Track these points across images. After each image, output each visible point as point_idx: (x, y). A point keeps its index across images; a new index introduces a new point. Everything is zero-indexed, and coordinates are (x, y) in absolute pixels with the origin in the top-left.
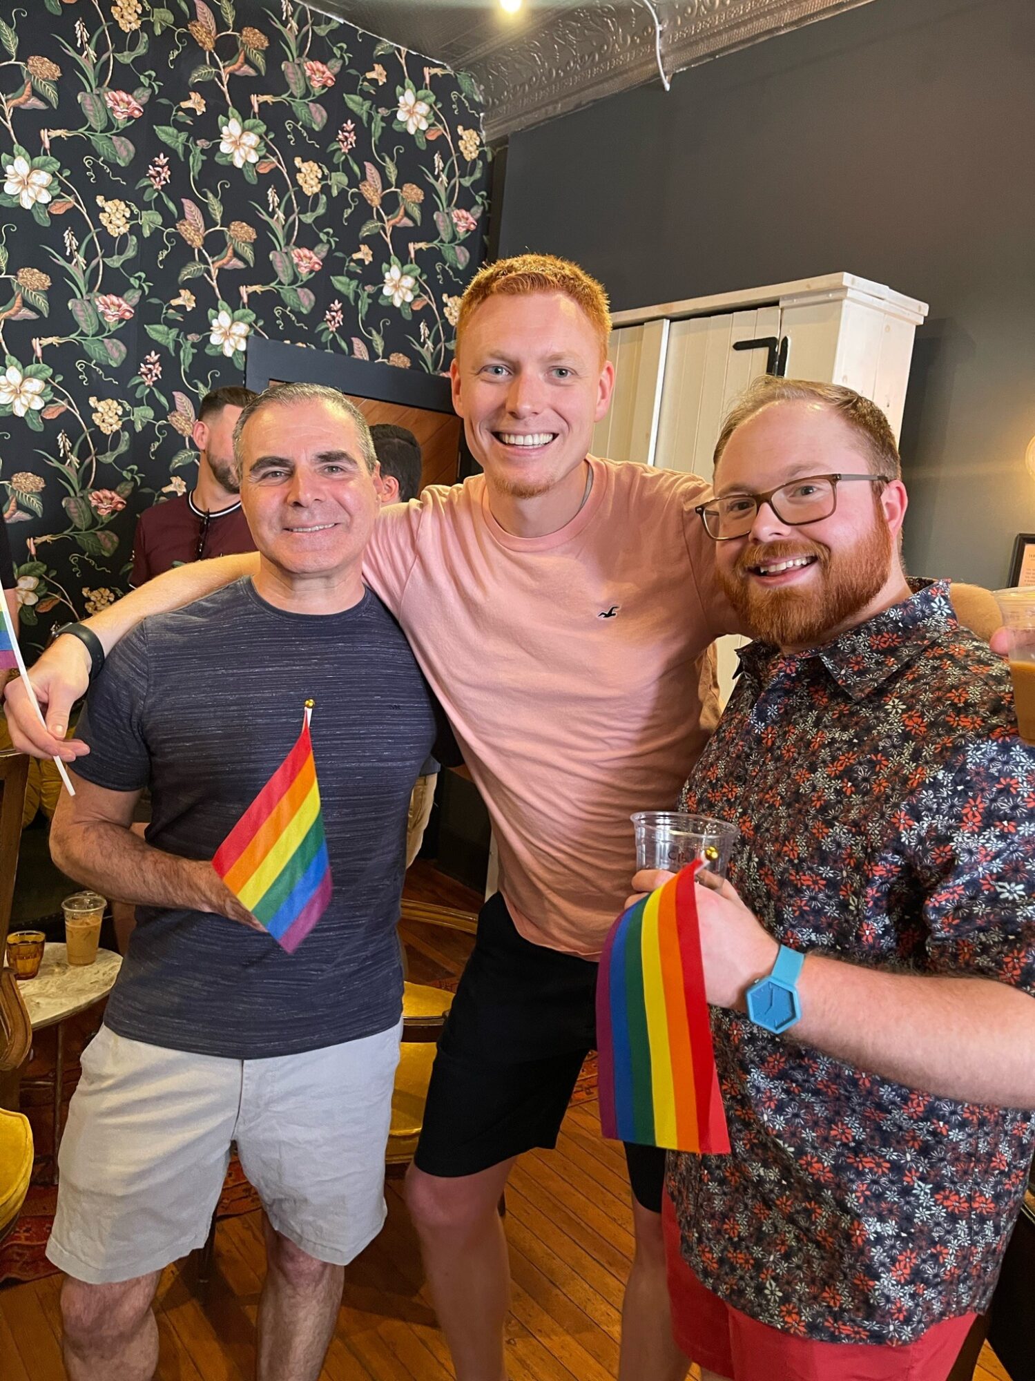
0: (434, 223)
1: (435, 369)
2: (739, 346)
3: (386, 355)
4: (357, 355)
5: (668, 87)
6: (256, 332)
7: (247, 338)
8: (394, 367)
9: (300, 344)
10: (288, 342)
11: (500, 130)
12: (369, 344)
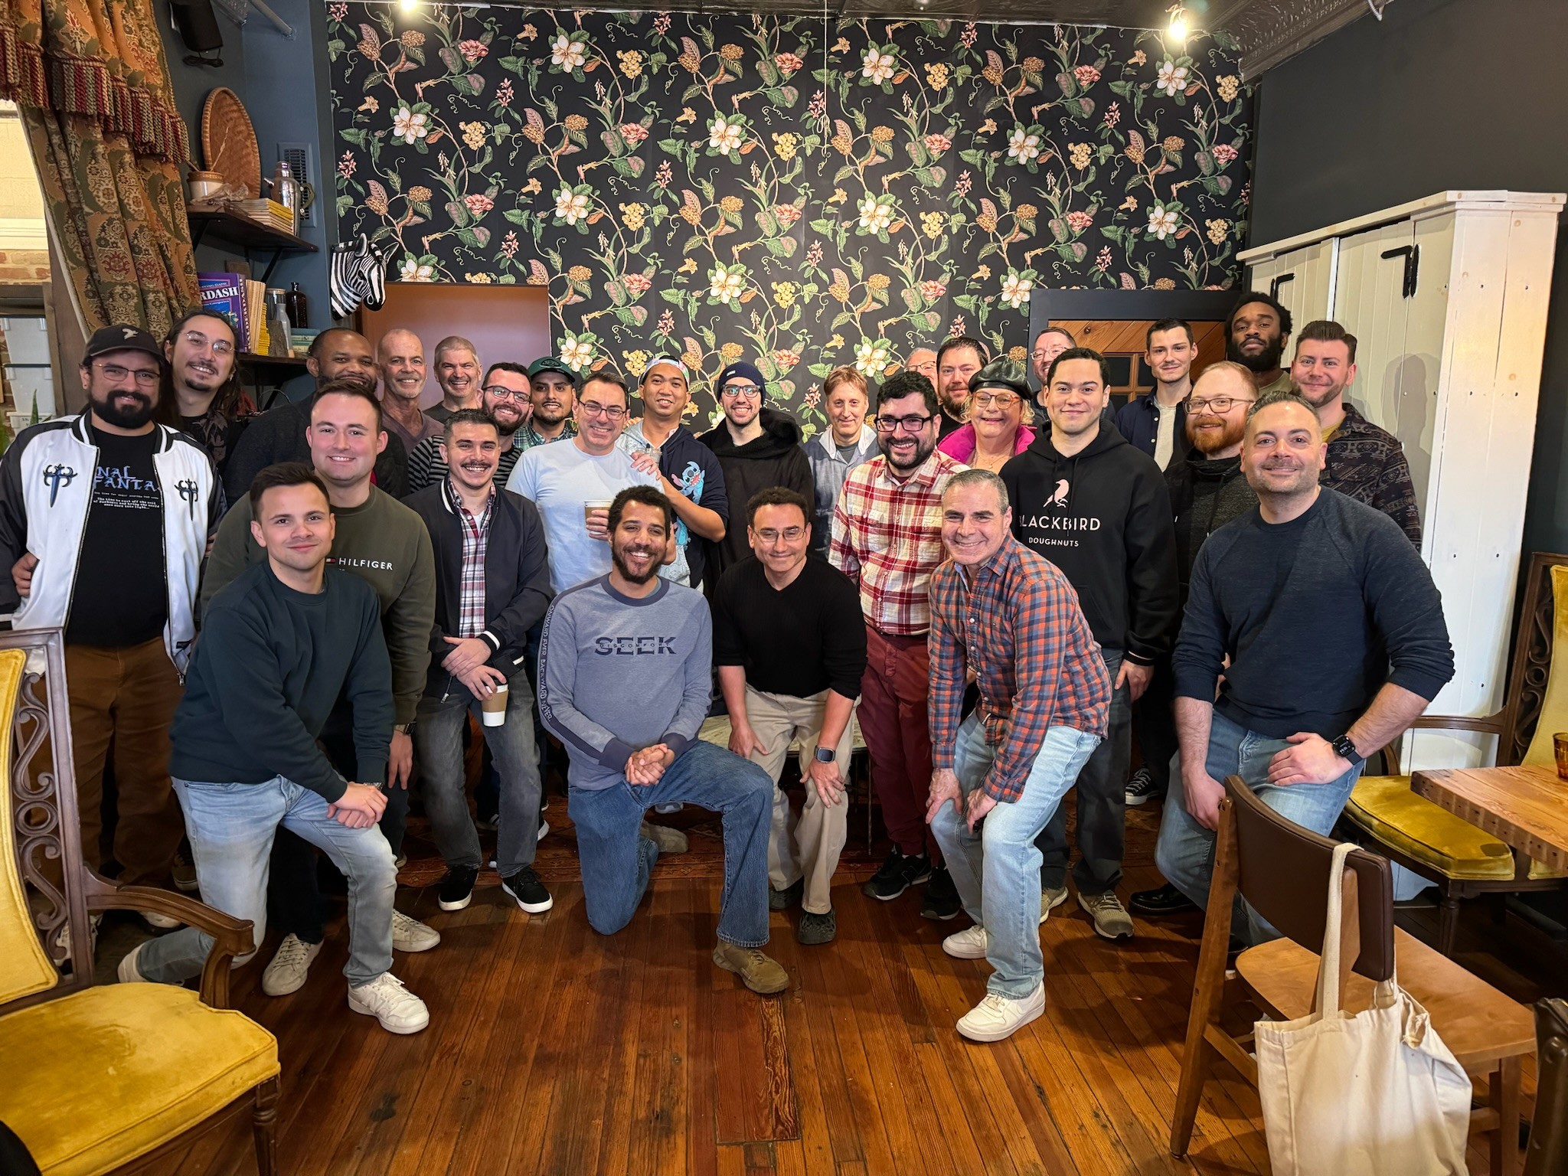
0: (1195, 163)
1: (1200, 285)
2: (1387, 255)
3: (1152, 281)
4: (1125, 286)
5: (1380, 17)
6: (1038, 286)
7: (1030, 291)
8: (1159, 290)
9: (1074, 288)
10: (1064, 288)
11: (1255, 72)
12: (1136, 277)
